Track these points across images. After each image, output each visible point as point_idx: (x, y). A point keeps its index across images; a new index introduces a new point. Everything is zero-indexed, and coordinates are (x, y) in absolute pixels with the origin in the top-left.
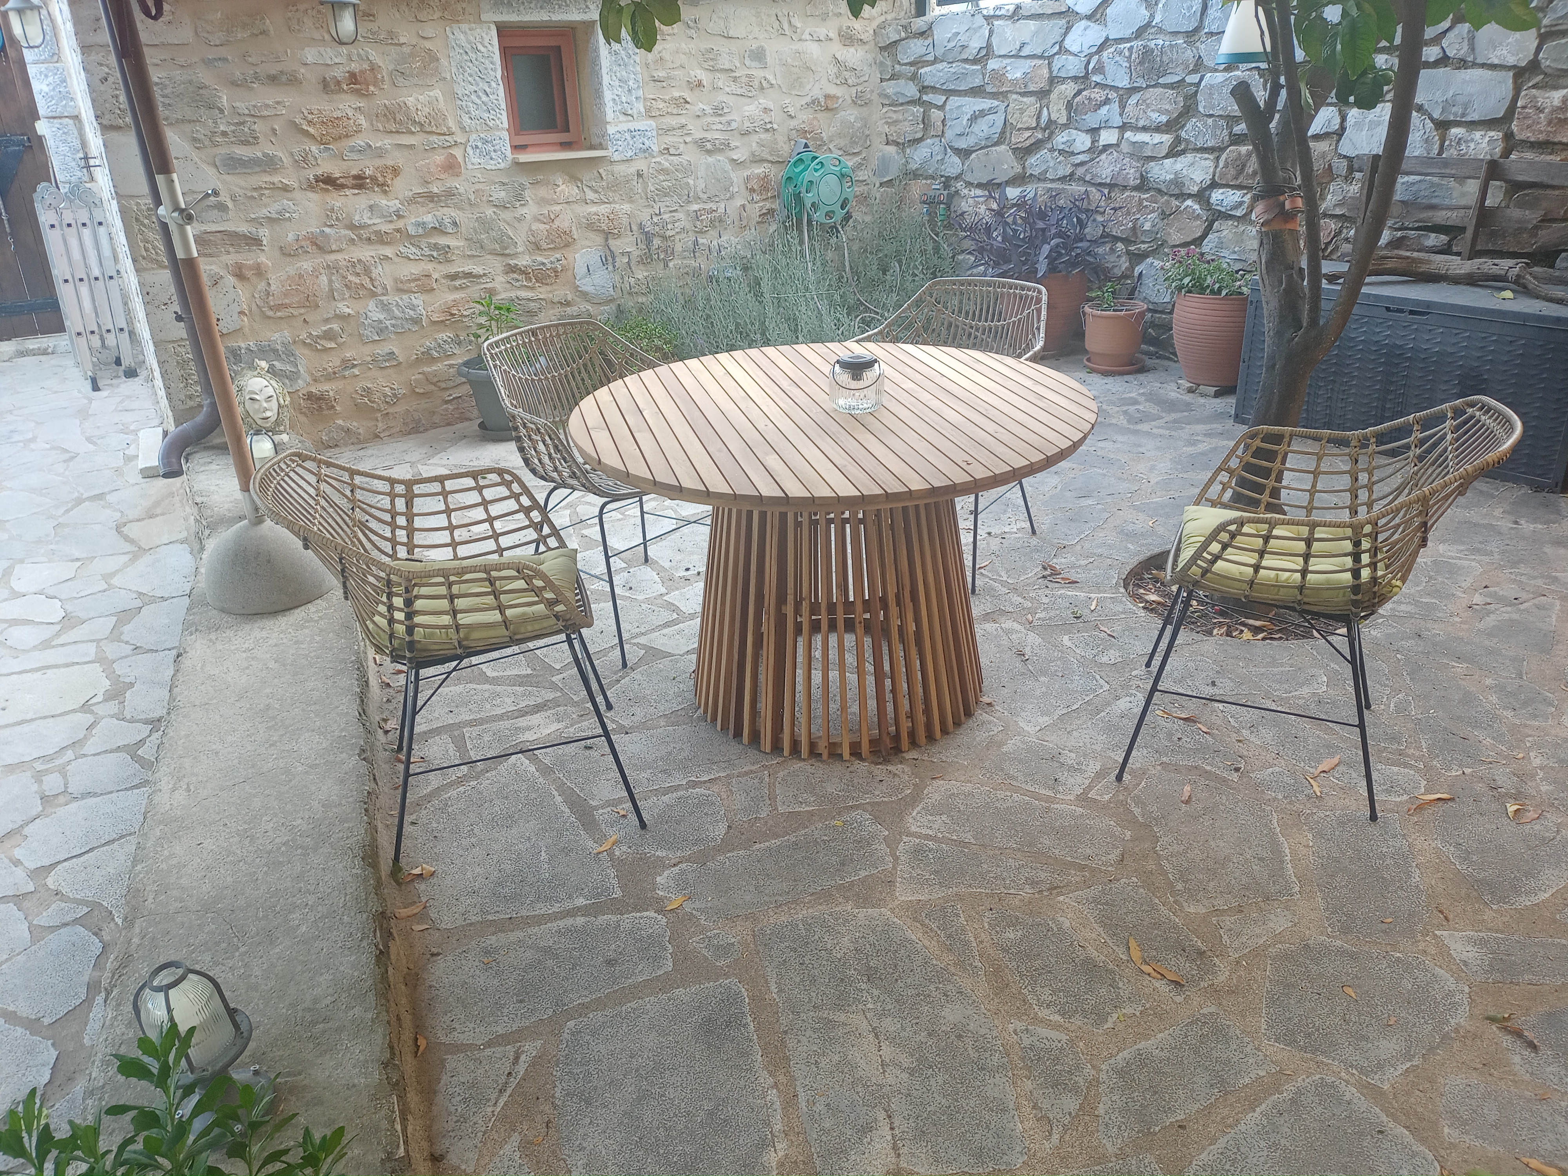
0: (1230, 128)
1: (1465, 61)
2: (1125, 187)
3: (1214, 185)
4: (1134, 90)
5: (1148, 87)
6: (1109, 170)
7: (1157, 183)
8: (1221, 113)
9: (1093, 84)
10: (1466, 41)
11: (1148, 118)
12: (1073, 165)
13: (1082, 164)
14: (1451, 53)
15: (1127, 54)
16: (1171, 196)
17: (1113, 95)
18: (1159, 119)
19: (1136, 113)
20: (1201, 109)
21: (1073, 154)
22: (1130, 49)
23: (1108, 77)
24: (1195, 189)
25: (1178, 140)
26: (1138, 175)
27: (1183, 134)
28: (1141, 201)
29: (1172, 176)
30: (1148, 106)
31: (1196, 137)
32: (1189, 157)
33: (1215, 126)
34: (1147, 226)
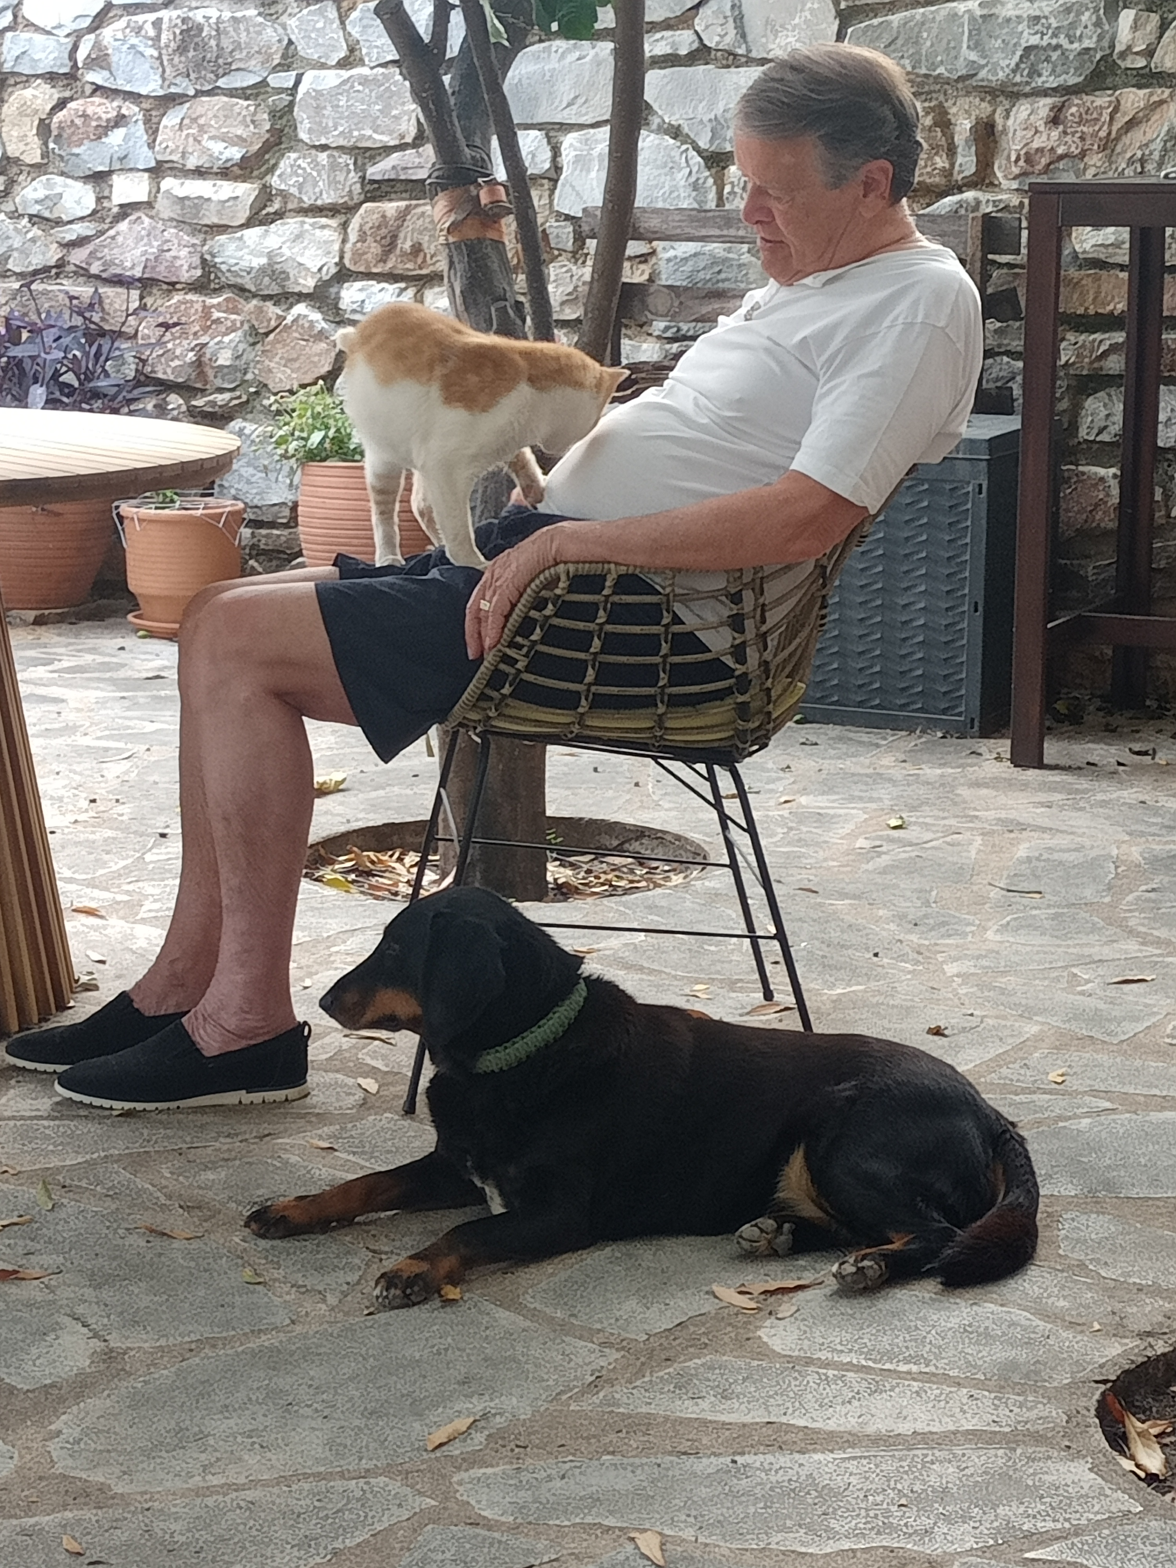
0: (360, 168)
1: (735, 55)
2: (172, 286)
3: (343, 275)
4: (170, 100)
5: (199, 93)
6: (138, 252)
7: (236, 274)
8: (342, 142)
9: (88, 89)
10: (731, 20)
11: (205, 151)
12: (61, 245)
13: (81, 242)
14: (711, 41)
15: (152, 33)
16: (266, 298)
17: (130, 109)
18: (227, 154)
19: (181, 143)
20: (303, 135)
21: (59, 222)
22: (157, 24)
23: (119, 74)
24: (308, 284)
25: (266, 195)
26: (196, 260)
27: (275, 181)
28: (207, 311)
29: (264, 261)
30: (202, 129)
31: (301, 187)
32: (292, 224)
33: (334, 166)
34: (224, 359)
